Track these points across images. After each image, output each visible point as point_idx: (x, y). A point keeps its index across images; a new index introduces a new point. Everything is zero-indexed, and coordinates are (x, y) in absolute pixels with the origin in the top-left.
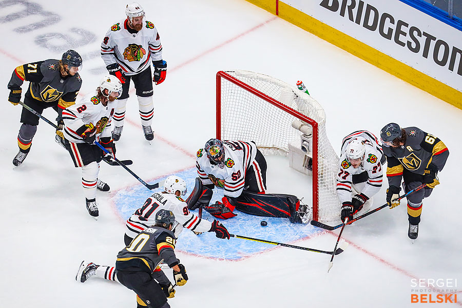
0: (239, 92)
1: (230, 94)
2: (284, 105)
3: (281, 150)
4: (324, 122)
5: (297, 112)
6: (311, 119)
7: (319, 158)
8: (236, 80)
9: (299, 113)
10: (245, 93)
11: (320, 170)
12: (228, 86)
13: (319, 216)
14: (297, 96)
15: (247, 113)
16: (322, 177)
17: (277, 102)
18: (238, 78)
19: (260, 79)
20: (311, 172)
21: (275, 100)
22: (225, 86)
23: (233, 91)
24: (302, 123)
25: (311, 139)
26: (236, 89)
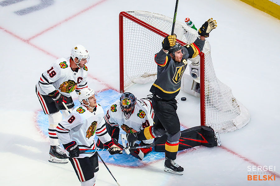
0: (138, 29)
1: (131, 31)
4: (210, 52)
7: (206, 82)
8: (136, 19)
10: (143, 30)
11: (206, 92)
12: (129, 24)
14: (187, 32)
15: (145, 45)
16: (208, 98)
18: (137, 17)
19: (155, 18)
20: (199, 95)
22: (126, 24)
23: (133, 29)
25: (199, 67)
26: (136, 26)
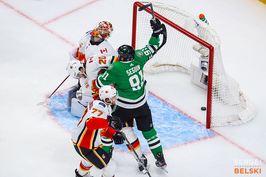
2: (188, 32)
3: (183, 68)
4: (219, 46)
5: (197, 38)
6: (208, 44)
7: (214, 75)
9: (199, 39)
13: (212, 122)
14: (198, 25)
17: (181, 28)
19: (169, 10)
20: (207, 87)
21: (180, 28)
24: (201, 47)
25: (208, 60)
26: (150, 17)
